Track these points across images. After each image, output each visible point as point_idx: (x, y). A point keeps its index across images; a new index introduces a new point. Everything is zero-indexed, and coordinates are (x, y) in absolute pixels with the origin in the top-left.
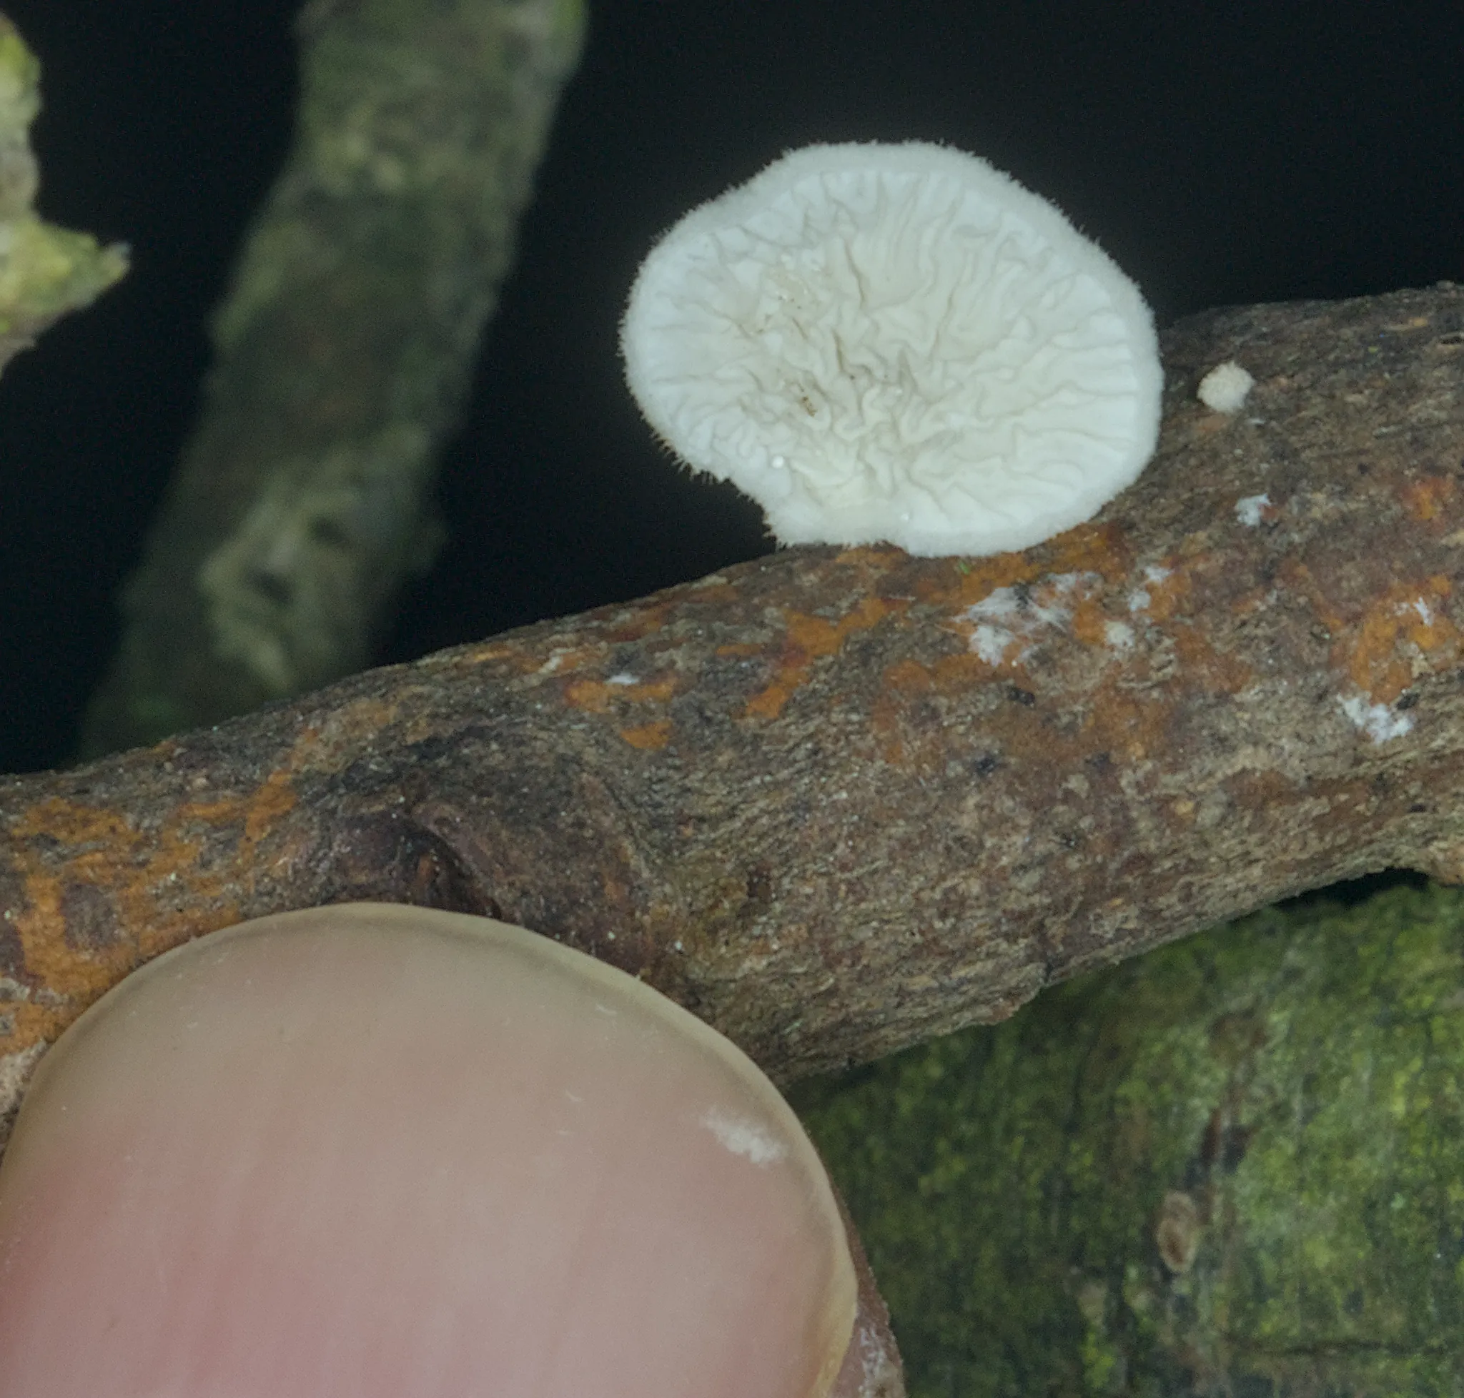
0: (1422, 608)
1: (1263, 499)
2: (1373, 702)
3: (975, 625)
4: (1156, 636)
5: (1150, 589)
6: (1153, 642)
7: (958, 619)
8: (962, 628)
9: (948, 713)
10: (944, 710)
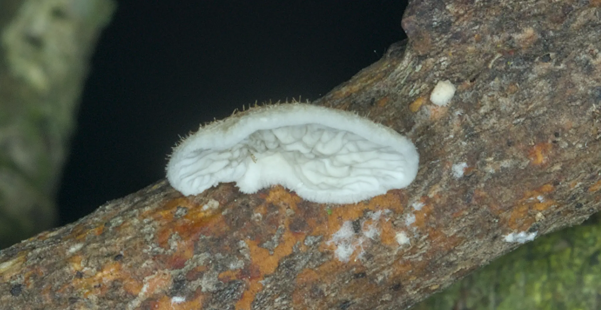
0: (540, 198)
1: (464, 165)
2: (519, 232)
3: (337, 246)
4: (419, 235)
5: (415, 213)
6: (418, 238)
7: (328, 243)
8: (331, 248)
9: (327, 290)
10: (325, 290)
